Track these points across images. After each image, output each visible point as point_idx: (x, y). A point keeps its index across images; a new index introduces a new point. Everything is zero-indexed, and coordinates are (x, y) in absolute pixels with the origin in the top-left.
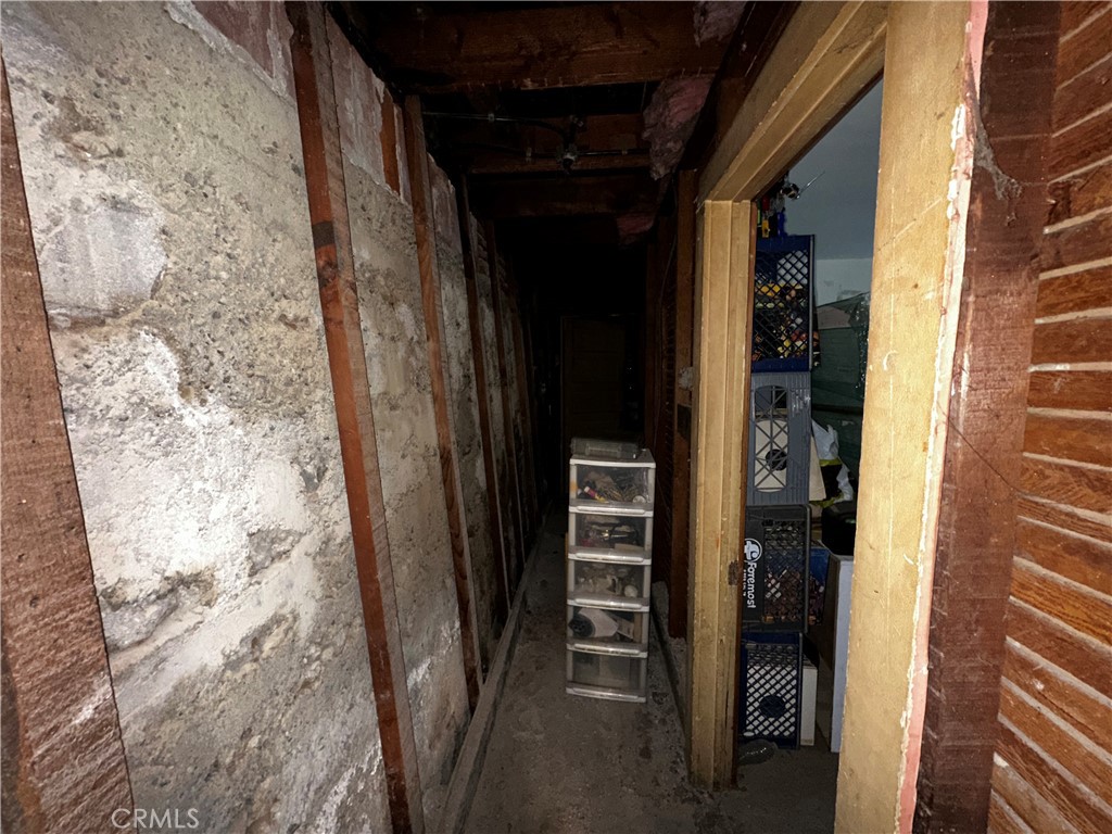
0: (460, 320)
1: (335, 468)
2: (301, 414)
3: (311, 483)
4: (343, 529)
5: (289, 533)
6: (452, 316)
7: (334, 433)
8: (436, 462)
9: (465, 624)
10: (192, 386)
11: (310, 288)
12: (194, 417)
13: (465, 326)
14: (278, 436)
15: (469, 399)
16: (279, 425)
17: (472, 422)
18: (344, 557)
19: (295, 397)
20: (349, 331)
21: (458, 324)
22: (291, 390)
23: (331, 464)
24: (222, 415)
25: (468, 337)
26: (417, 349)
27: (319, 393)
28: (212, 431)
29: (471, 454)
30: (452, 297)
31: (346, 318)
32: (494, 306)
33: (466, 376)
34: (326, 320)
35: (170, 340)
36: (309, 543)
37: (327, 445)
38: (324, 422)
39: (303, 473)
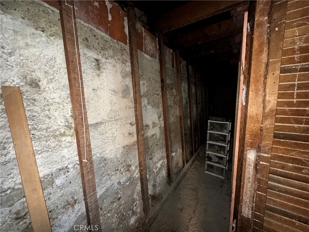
0: (186, 90)
1: (162, 116)
2: (158, 108)
3: (159, 117)
4: (163, 125)
5: (156, 123)
6: (184, 89)
7: (162, 111)
8: (179, 118)
9: (183, 151)
10: (148, 103)
11: (160, 89)
12: (148, 107)
13: (187, 91)
14: (156, 110)
15: (187, 107)
16: (156, 109)
17: (187, 112)
18: (163, 129)
19: (158, 105)
20: (165, 95)
21: (185, 91)
22: (157, 104)
23: (162, 115)
24: (151, 107)
25: (187, 94)
26: (176, 97)
27: (161, 105)
28: (150, 109)
29: (187, 119)
30: (184, 86)
31: (165, 93)
32: (195, 86)
33: (187, 102)
34: (162, 94)
35: (147, 98)
36: (159, 126)
37: (161, 112)
38: (161, 109)
39: (158, 116)
